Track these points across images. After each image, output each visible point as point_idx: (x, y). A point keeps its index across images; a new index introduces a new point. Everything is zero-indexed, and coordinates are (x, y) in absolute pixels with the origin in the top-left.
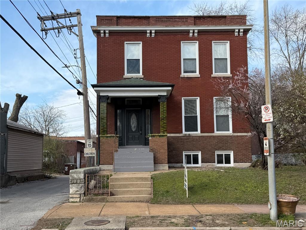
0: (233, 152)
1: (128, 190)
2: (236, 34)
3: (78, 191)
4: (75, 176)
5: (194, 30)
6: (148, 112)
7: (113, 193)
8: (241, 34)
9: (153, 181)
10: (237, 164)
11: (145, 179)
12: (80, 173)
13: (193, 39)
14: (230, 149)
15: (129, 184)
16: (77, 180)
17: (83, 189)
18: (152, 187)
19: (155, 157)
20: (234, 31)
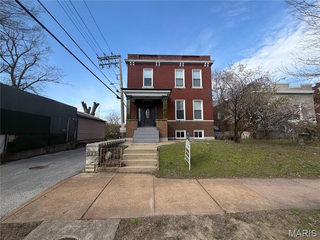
0: (203, 131)
1: (138, 162)
2: (205, 66)
3: (92, 162)
4: (91, 149)
5: (182, 63)
6: (156, 108)
7: (124, 164)
8: (208, 66)
9: (159, 153)
10: (206, 137)
11: (152, 151)
12: (95, 146)
13: (181, 68)
14: (202, 129)
15: (139, 156)
16: (92, 152)
17: (97, 160)
18: (158, 158)
19: (159, 133)
20: (204, 64)
